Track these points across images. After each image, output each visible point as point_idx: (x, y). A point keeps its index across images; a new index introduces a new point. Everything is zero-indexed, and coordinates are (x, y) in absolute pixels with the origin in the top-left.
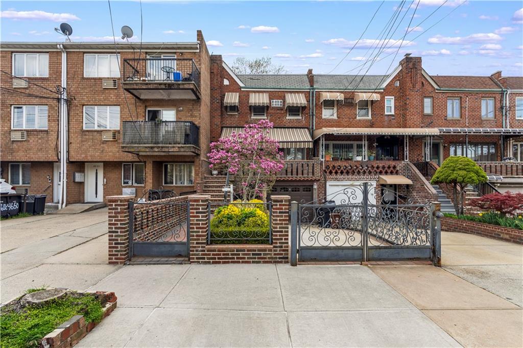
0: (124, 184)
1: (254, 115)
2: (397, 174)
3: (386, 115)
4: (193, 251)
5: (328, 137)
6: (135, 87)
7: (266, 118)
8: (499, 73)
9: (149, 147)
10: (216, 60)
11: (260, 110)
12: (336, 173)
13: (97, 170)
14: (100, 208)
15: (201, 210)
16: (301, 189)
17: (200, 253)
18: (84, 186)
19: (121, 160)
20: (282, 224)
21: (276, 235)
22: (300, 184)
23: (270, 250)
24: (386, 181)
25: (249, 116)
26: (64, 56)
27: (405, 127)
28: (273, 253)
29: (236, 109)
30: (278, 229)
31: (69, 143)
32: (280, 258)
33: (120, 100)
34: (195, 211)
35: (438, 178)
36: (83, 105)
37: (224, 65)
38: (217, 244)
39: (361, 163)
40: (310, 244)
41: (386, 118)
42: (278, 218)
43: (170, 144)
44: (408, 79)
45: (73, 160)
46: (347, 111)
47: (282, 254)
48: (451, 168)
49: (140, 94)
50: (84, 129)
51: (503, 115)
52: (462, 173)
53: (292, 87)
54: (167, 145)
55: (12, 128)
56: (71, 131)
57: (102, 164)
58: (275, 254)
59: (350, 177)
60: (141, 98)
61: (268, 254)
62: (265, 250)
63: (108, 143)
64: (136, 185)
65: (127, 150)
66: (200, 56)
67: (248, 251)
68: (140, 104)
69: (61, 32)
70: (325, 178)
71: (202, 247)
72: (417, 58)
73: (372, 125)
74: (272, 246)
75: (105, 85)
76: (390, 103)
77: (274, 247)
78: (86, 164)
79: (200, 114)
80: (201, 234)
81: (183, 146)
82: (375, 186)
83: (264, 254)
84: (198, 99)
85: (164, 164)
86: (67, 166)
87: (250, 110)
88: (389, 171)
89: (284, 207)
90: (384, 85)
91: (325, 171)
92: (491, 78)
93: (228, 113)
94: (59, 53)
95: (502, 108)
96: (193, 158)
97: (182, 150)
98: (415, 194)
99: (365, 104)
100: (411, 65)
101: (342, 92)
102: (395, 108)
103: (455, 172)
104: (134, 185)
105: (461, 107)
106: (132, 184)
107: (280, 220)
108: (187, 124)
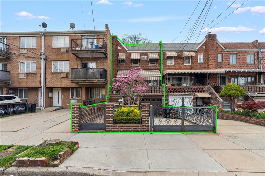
0: (71, 98)
1: (133, 64)
2: (204, 92)
3: (199, 63)
4: (107, 127)
5: (169, 74)
6: (77, 52)
7: (139, 65)
8: (257, 41)
9: (83, 80)
10: (115, 38)
11: (136, 61)
12: (173, 92)
13: (58, 91)
14: (60, 109)
15: (110, 109)
16: (156, 100)
17: (110, 128)
18: (52, 99)
19: (70, 87)
20: (146, 115)
21: (143, 120)
22: (155, 97)
23: (141, 127)
24: (198, 96)
25: (130, 64)
26: (43, 38)
27: (208, 69)
28: (142, 128)
29: (124, 61)
30: (144, 118)
31: (46, 79)
32: (145, 130)
33: (69, 58)
34: (108, 110)
35: (222, 94)
36: (52, 61)
37: (118, 40)
38: (117, 124)
39: (186, 87)
40: (158, 124)
41: (199, 65)
42: (144, 113)
43: (93, 79)
44: (209, 45)
45: (48, 87)
46: (179, 61)
47: (146, 128)
48: (228, 89)
49: (79, 55)
50: (53, 72)
51: (258, 62)
52: (234, 92)
53: (151, 50)
54: (92, 80)
55: (20, 72)
56: (47, 73)
57: (61, 88)
58: (143, 129)
59: (180, 93)
60: (79, 57)
61: (140, 128)
62: (139, 127)
63: (64, 78)
64: (77, 98)
65: (73, 82)
66: (107, 36)
67: (131, 127)
68: (79, 60)
69: (42, 26)
70: (168, 94)
71: (111, 125)
72: (214, 34)
73: (191, 68)
74: (142, 125)
75: (62, 51)
76: (201, 57)
77: (143, 125)
78: (53, 88)
79: (107, 64)
80: (110, 119)
81: (99, 79)
82: (193, 98)
83: (138, 129)
84: (106, 57)
85: (90, 88)
86: (45, 90)
87: (131, 62)
88: (200, 91)
89: (147, 108)
90: (198, 48)
91: (168, 91)
92: (252, 43)
93: (120, 63)
94: (41, 37)
95: (258, 58)
96: (104, 85)
97: (99, 82)
98: (212, 102)
99: (188, 58)
100: (211, 38)
101: (176, 52)
102: (203, 59)
103: (230, 91)
104: (76, 98)
105: (237, 58)
106: (75, 98)
107: (145, 114)
108: (102, 69)
